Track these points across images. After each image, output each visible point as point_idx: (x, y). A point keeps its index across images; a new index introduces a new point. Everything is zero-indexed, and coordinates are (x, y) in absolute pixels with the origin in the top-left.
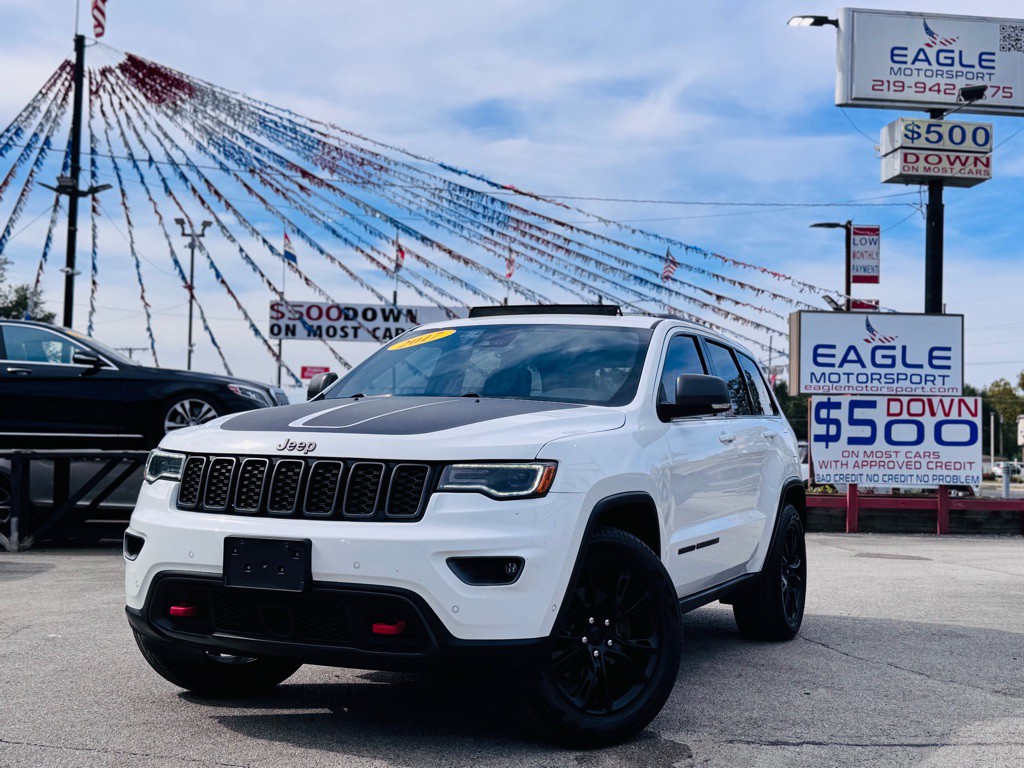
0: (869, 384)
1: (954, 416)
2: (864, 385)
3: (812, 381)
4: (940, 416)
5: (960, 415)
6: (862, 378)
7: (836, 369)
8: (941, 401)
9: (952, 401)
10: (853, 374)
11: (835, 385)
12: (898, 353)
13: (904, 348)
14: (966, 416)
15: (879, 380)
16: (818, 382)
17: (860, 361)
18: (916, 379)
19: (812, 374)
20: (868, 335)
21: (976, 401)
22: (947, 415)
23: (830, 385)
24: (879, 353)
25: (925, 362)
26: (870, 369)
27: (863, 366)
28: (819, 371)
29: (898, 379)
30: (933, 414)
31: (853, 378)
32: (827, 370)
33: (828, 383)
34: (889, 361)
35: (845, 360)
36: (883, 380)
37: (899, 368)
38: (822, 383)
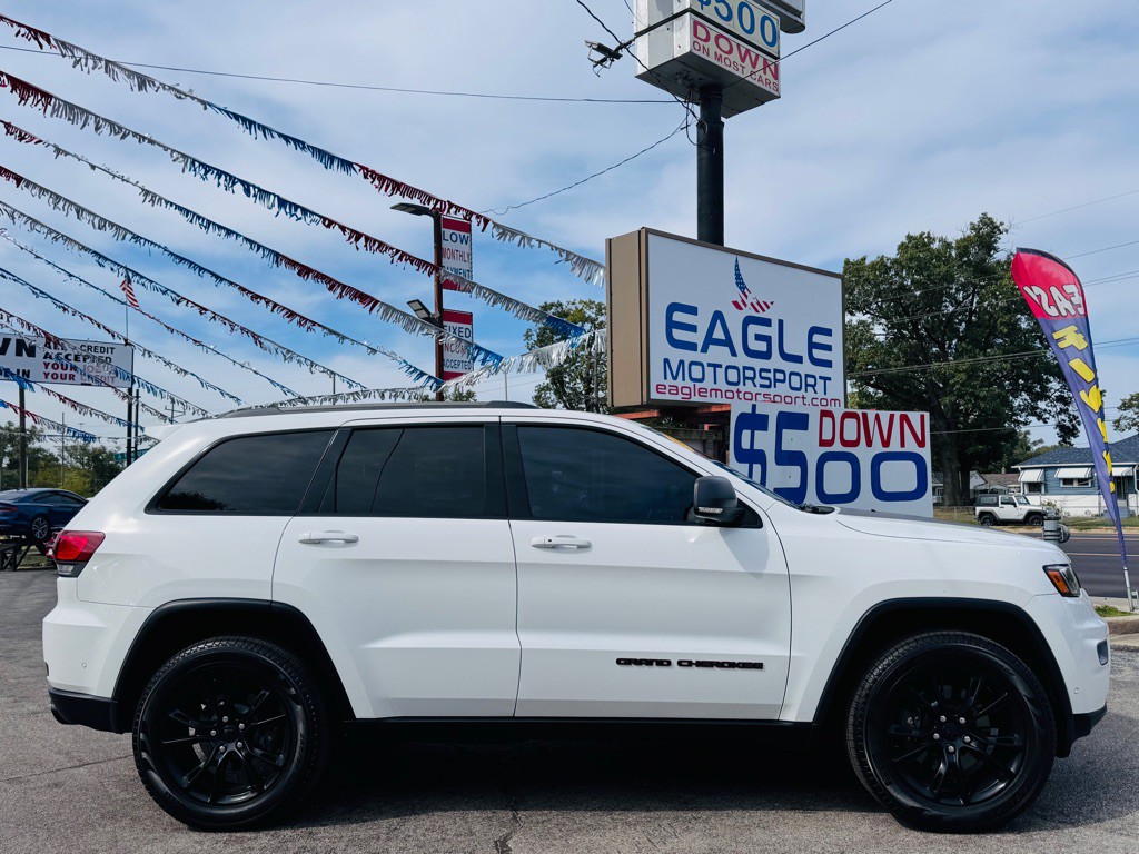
0: (741, 387)
1: (895, 446)
2: (734, 388)
3: (665, 378)
4: (878, 448)
5: (903, 445)
6: (733, 376)
7: (697, 356)
8: (877, 417)
9: (892, 417)
10: (720, 366)
11: (699, 385)
12: (772, 331)
13: (781, 323)
14: (911, 446)
15: (753, 379)
16: (675, 378)
17: (728, 342)
18: (795, 381)
19: (666, 361)
20: (736, 295)
21: (922, 417)
22: (886, 443)
23: (691, 384)
24: (753, 329)
25: (802, 351)
26: (742, 360)
27: (734, 353)
28: (676, 355)
29: (776, 381)
30: (869, 443)
31: (721, 372)
32: (688, 356)
33: (689, 383)
34: (762, 347)
35: (709, 340)
36: (758, 381)
37: (776, 361)
38: (679, 383)
